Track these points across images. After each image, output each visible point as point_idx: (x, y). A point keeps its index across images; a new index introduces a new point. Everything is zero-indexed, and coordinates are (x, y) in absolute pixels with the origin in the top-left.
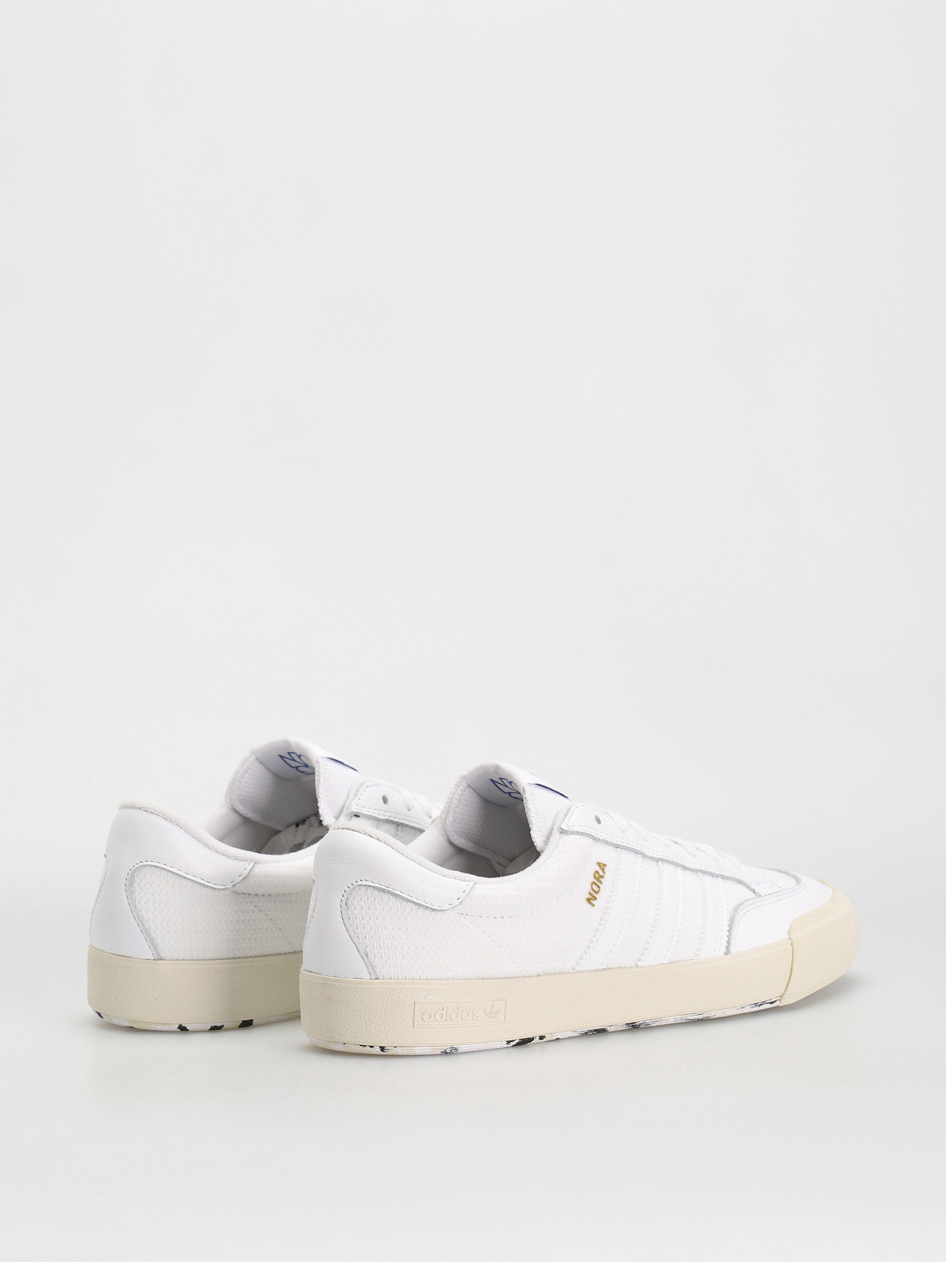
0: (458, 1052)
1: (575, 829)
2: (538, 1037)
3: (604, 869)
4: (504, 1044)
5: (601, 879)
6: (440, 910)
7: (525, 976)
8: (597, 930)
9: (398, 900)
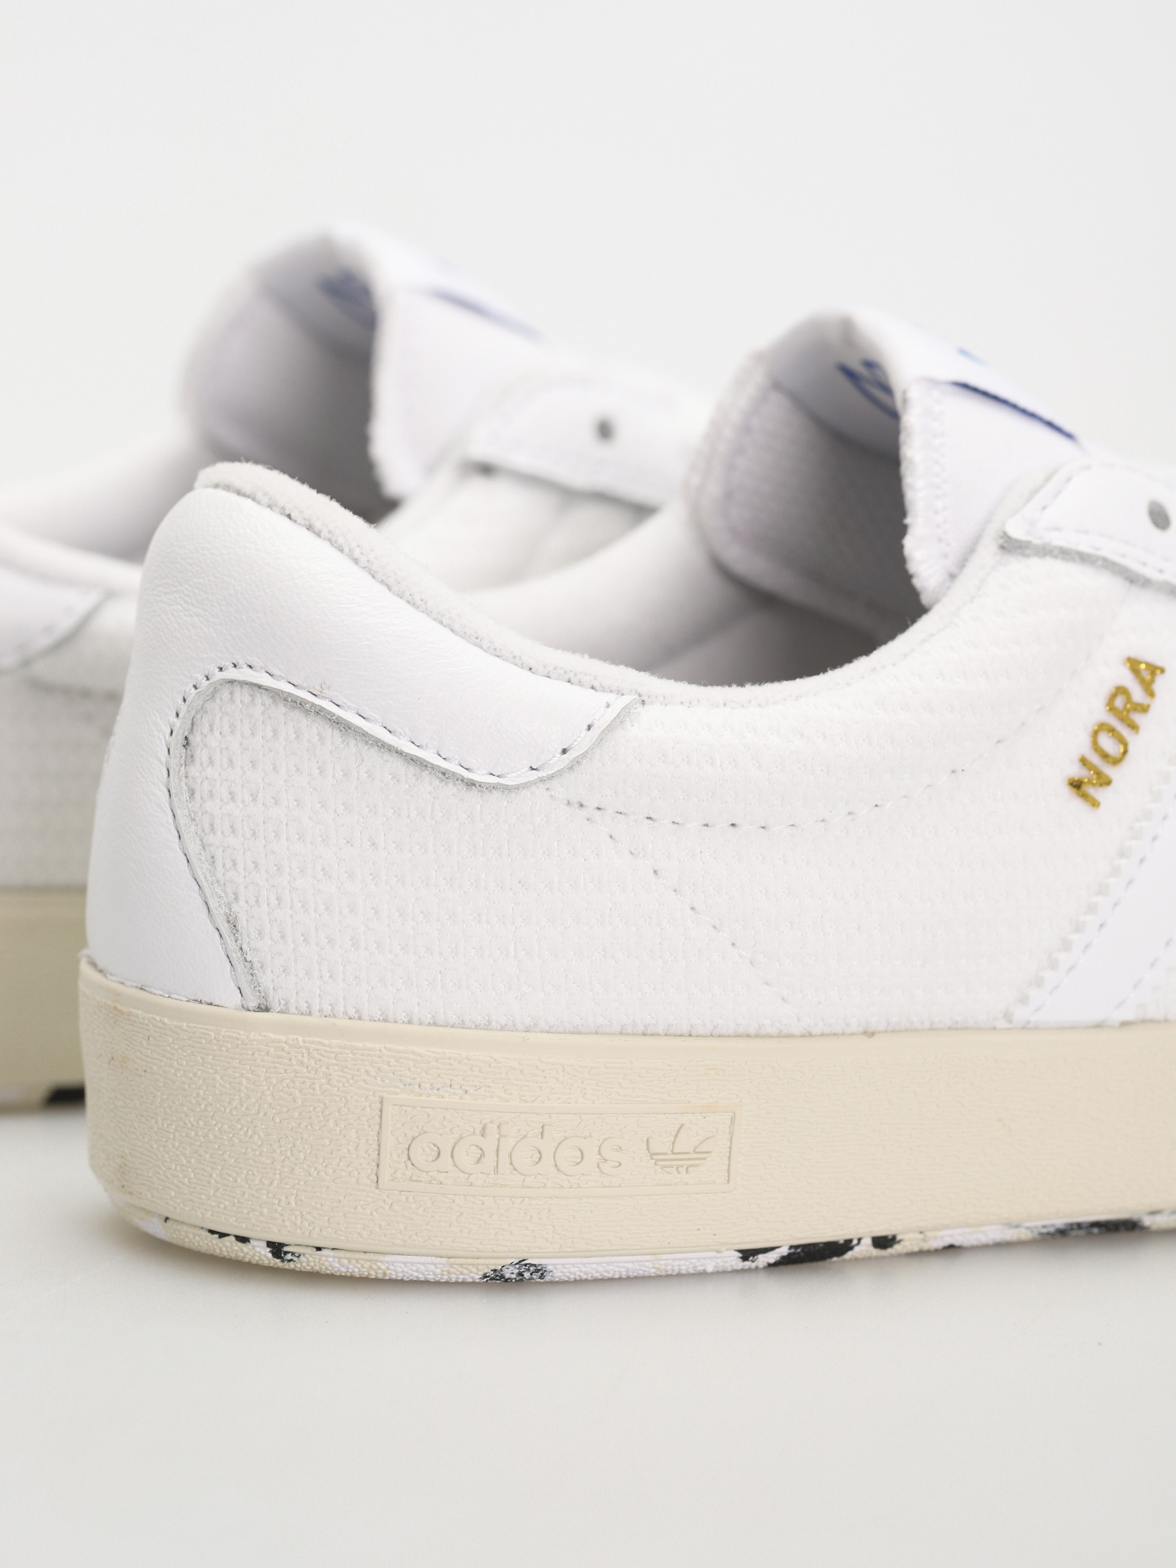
0: (548, 1278)
1: (1058, 540)
2: (867, 1242)
3: (1152, 681)
4: (733, 1261)
5: (1137, 718)
6: (494, 787)
7: (815, 1031)
8: (1102, 890)
9: (352, 742)
